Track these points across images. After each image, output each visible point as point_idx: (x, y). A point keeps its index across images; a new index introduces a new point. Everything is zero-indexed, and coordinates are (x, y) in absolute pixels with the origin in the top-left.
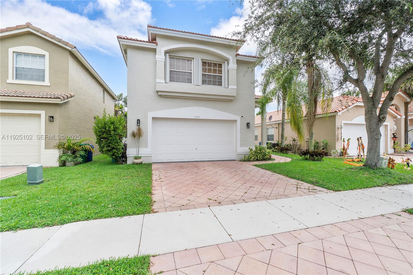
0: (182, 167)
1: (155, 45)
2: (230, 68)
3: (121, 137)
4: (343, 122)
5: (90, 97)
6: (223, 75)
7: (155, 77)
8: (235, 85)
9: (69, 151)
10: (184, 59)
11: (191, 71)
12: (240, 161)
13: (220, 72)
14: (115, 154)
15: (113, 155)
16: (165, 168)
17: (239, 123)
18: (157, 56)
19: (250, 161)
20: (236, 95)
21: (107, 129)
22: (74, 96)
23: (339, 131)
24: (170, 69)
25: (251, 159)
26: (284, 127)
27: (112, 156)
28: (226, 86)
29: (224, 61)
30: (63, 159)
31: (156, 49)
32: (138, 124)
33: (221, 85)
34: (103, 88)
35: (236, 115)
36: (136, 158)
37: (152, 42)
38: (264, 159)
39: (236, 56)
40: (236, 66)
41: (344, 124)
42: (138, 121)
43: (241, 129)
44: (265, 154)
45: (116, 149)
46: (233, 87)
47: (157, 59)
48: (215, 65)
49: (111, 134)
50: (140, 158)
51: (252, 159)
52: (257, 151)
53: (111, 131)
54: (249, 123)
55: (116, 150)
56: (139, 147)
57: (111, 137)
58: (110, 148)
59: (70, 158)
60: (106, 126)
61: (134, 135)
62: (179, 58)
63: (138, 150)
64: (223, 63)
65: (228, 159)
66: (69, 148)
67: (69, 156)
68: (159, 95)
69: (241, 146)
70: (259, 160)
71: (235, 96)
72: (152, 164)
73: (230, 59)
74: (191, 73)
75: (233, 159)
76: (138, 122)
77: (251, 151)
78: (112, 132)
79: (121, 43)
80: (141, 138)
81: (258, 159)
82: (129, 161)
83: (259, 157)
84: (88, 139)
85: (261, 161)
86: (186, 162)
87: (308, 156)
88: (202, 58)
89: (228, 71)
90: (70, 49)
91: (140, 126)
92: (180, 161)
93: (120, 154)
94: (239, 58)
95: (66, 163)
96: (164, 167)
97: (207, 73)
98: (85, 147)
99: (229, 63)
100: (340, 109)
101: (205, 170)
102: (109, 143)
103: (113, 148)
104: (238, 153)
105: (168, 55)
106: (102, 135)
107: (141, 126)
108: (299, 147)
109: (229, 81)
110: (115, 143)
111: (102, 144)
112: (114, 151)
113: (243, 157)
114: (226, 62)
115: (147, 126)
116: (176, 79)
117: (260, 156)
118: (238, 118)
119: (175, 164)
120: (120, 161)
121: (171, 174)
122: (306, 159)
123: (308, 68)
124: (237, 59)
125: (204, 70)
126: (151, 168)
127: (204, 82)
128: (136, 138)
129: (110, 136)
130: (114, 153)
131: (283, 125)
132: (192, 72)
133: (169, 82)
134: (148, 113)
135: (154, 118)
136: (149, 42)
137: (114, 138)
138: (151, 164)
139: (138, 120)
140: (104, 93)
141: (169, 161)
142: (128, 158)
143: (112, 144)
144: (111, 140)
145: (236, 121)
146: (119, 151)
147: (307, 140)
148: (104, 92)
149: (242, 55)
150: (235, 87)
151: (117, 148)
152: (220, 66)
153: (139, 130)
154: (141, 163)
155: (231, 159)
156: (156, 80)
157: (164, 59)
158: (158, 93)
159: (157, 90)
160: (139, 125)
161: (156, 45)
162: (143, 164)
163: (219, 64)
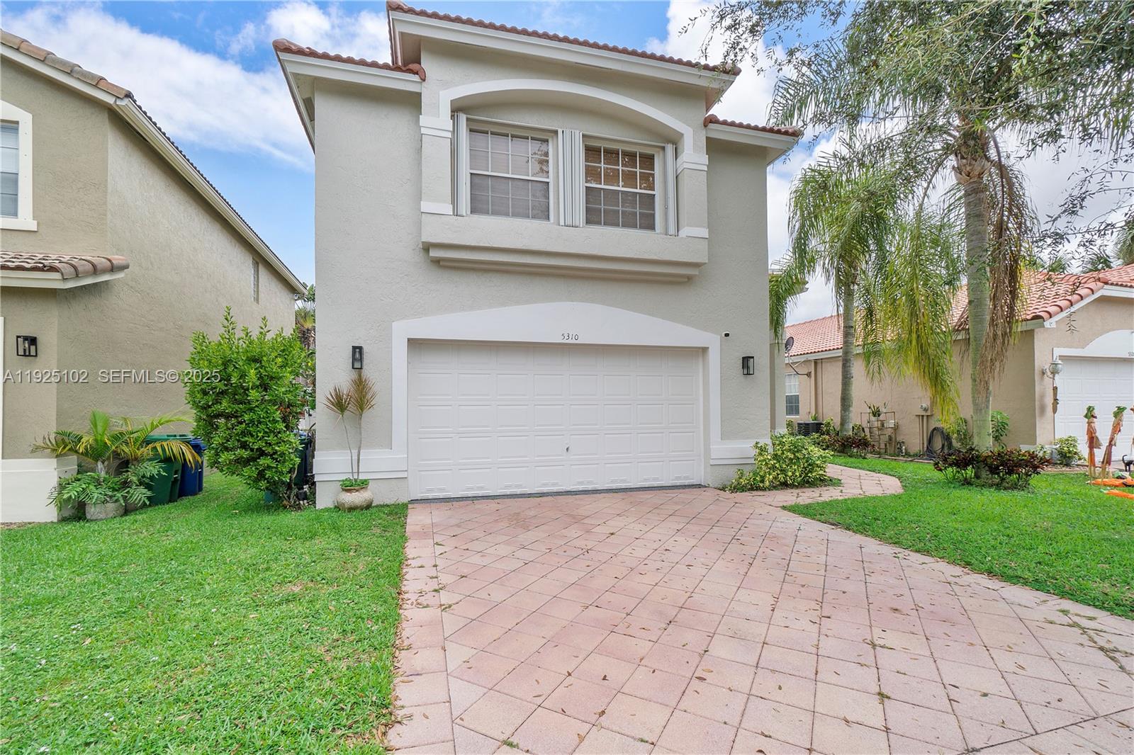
0: (521, 523)
1: (416, 78)
2: (686, 166)
3: (290, 412)
4: (1058, 352)
5: (201, 277)
6: (657, 192)
7: (418, 197)
8: (704, 227)
9: (100, 465)
10: (520, 134)
11: (548, 177)
12: (723, 489)
13: (648, 181)
14: (268, 474)
15: (261, 475)
16: (458, 526)
17: (714, 357)
18: (423, 120)
19: (758, 489)
20: (707, 261)
21: (234, 380)
22: (126, 267)
23: (1047, 380)
24: (471, 169)
25: (762, 481)
26: (853, 371)
27: (257, 480)
28: (672, 230)
29: (663, 145)
30: (71, 496)
31: (419, 95)
32: (357, 365)
33: (651, 227)
34: (251, 253)
35: (706, 331)
36: (349, 487)
37: (404, 69)
38: (808, 482)
39: (705, 126)
40: (705, 159)
41: (1061, 357)
42: (357, 353)
43: (724, 379)
44: (809, 465)
45: (272, 455)
46: (695, 231)
47: (423, 131)
48: (631, 156)
49: (249, 402)
50: (363, 485)
51: (767, 483)
52: (783, 453)
53: (248, 389)
54: (753, 357)
55: (273, 459)
56: (360, 448)
57: (251, 410)
58: (245, 454)
59: (100, 491)
60: (231, 369)
61: (339, 404)
62: (503, 132)
63: (355, 458)
64: (659, 152)
65: (678, 483)
66: (96, 453)
67: (98, 483)
68: (432, 261)
69: (725, 436)
70: (792, 486)
71: (705, 263)
72: (410, 506)
73: (685, 136)
74: (548, 183)
75: (695, 482)
76: (357, 355)
77: (760, 454)
78: (254, 395)
79: (290, 69)
80: (366, 413)
81: (786, 481)
82: (325, 498)
83: (790, 474)
84: (172, 419)
85: (797, 487)
86: (530, 495)
87: (970, 472)
88: (585, 133)
89: (677, 177)
90: (110, 100)
91: (363, 370)
92: (508, 492)
93: (289, 472)
94: (718, 133)
95: (87, 508)
96: (454, 521)
97: (602, 186)
98: (162, 446)
99: (678, 150)
100: (1052, 309)
101: (612, 534)
102: (243, 434)
103: (262, 453)
104: (712, 462)
105: (463, 118)
106: (213, 404)
107: (369, 371)
108: (893, 436)
109: (680, 212)
110: (266, 432)
111: (217, 438)
112: (264, 461)
113: (732, 476)
114: (670, 149)
115: (390, 369)
116: (492, 205)
117: (795, 472)
118: (711, 340)
119: (493, 505)
120: (289, 498)
121: (485, 561)
122: (967, 482)
123: (964, 161)
124: (707, 137)
125: (591, 173)
126: (404, 526)
127: (592, 217)
128: (346, 413)
129: (248, 406)
130: (263, 470)
131: (848, 364)
132: (551, 180)
133: (469, 212)
134: (393, 323)
135: (414, 344)
136: (396, 68)
137: (262, 414)
138: (405, 506)
139: (354, 348)
140: (258, 271)
141: (470, 494)
142: (319, 487)
143: (252, 436)
144: (252, 421)
145: (704, 350)
146: (284, 462)
147: (924, 413)
148: (258, 267)
149: (725, 123)
150: (704, 233)
151: (274, 453)
152: (648, 160)
153: (361, 385)
154: (368, 506)
155: (687, 482)
156: (422, 202)
157: (451, 129)
158: (428, 250)
159: (424, 239)
160: (361, 368)
161: (419, 80)
162: (377, 506)
163: (642, 156)
